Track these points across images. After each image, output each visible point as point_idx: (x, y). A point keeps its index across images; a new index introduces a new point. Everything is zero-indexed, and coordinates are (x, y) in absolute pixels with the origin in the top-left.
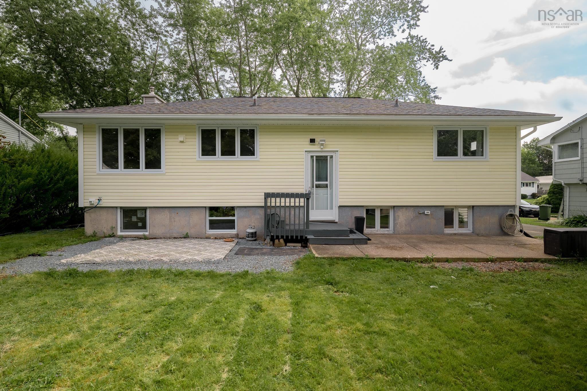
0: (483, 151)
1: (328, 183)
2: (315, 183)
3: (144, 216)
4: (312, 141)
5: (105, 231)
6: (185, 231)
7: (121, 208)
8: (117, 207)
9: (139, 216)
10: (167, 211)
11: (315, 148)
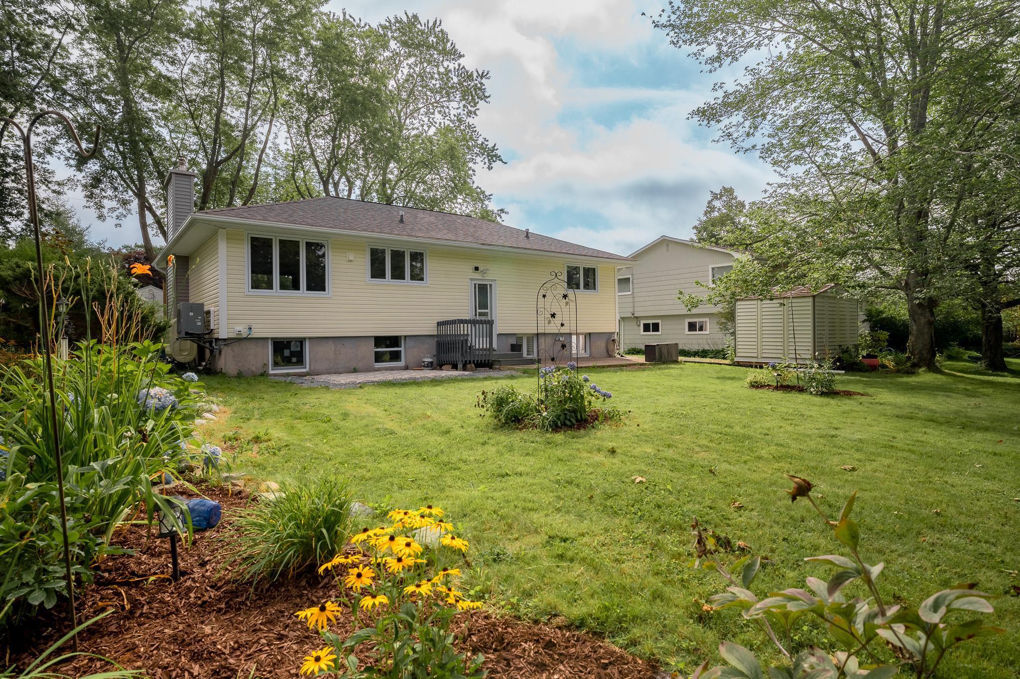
0: (594, 285)
1: (488, 311)
2: (478, 311)
3: (299, 349)
4: (477, 269)
5: (254, 369)
6: (354, 365)
7: (272, 339)
8: (267, 338)
9: (293, 349)
10: (331, 342)
11: (477, 276)
